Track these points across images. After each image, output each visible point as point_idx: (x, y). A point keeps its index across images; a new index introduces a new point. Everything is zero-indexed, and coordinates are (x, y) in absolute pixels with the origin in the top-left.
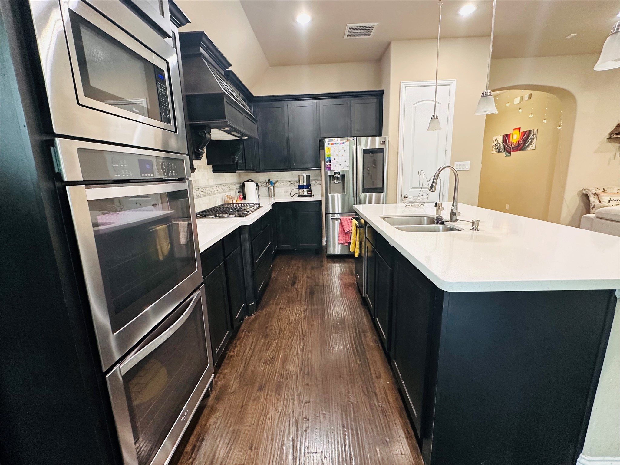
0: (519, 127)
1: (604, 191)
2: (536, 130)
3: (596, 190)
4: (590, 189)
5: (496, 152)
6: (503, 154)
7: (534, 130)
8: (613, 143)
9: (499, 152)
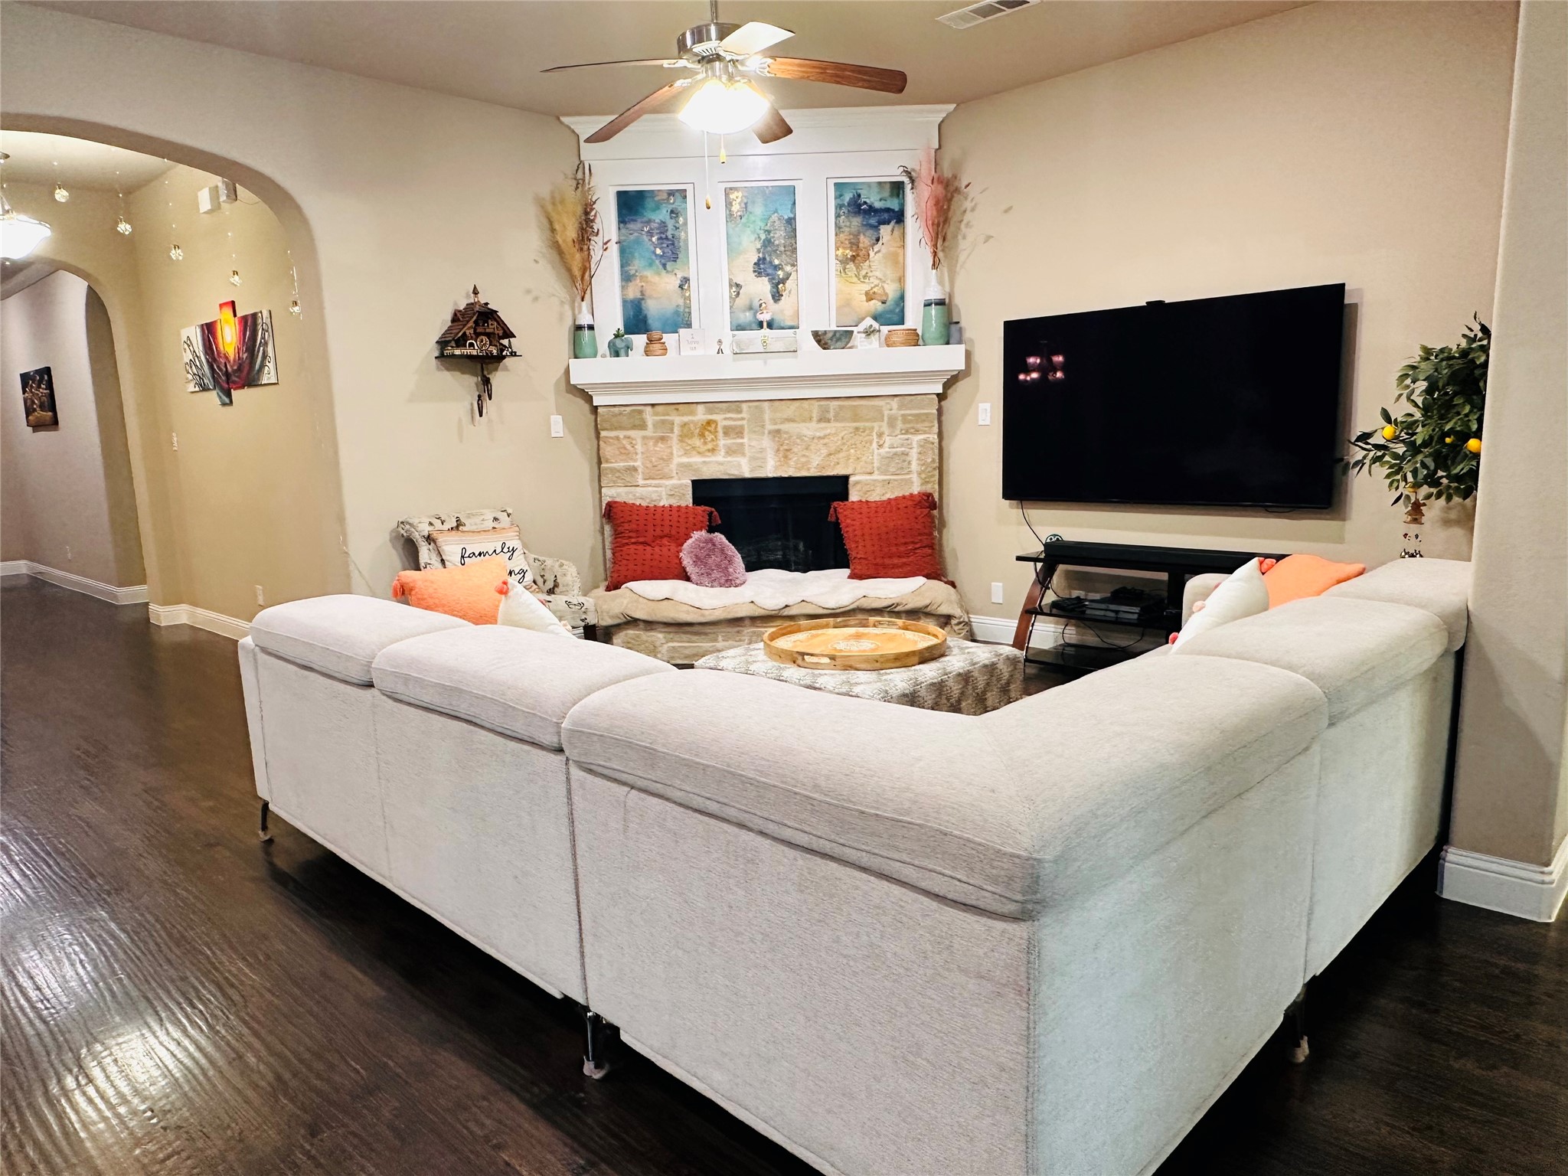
0: (231, 300)
1: (457, 527)
2: (265, 314)
3: (431, 524)
4: (415, 521)
5: (197, 389)
6: (213, 397)
7: (261, 312)
8: (458, 373)
9: (205, 389)
